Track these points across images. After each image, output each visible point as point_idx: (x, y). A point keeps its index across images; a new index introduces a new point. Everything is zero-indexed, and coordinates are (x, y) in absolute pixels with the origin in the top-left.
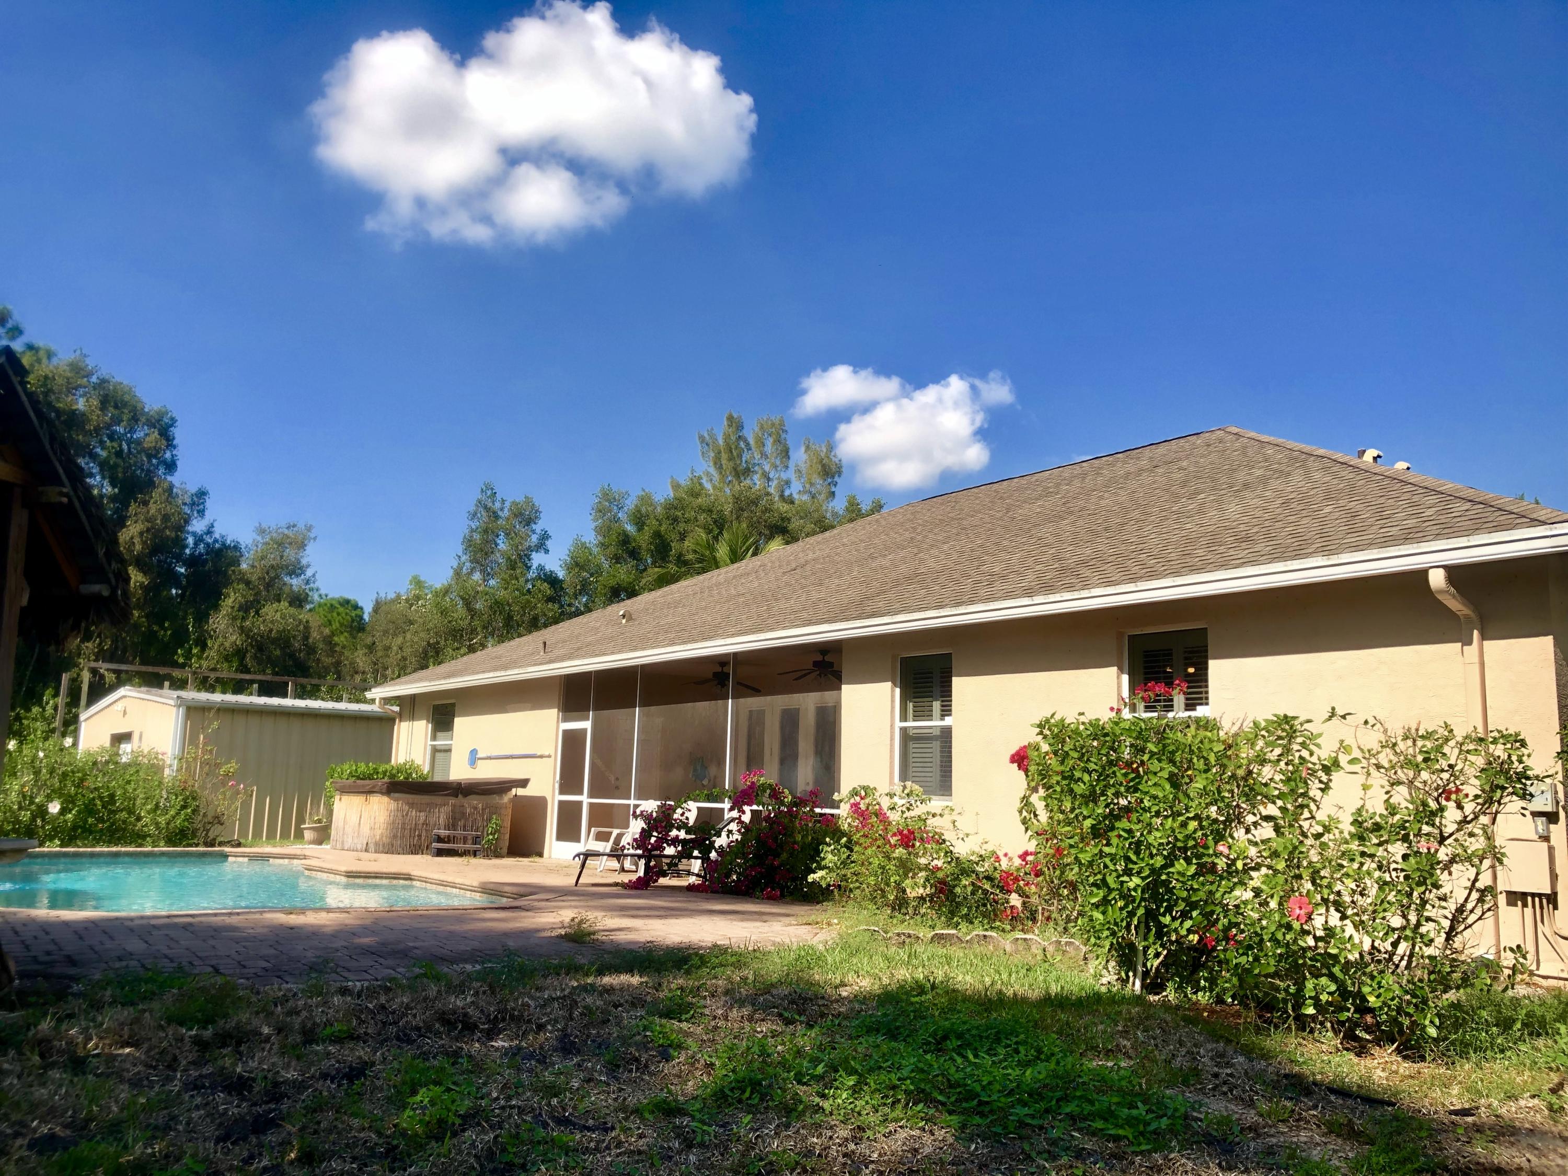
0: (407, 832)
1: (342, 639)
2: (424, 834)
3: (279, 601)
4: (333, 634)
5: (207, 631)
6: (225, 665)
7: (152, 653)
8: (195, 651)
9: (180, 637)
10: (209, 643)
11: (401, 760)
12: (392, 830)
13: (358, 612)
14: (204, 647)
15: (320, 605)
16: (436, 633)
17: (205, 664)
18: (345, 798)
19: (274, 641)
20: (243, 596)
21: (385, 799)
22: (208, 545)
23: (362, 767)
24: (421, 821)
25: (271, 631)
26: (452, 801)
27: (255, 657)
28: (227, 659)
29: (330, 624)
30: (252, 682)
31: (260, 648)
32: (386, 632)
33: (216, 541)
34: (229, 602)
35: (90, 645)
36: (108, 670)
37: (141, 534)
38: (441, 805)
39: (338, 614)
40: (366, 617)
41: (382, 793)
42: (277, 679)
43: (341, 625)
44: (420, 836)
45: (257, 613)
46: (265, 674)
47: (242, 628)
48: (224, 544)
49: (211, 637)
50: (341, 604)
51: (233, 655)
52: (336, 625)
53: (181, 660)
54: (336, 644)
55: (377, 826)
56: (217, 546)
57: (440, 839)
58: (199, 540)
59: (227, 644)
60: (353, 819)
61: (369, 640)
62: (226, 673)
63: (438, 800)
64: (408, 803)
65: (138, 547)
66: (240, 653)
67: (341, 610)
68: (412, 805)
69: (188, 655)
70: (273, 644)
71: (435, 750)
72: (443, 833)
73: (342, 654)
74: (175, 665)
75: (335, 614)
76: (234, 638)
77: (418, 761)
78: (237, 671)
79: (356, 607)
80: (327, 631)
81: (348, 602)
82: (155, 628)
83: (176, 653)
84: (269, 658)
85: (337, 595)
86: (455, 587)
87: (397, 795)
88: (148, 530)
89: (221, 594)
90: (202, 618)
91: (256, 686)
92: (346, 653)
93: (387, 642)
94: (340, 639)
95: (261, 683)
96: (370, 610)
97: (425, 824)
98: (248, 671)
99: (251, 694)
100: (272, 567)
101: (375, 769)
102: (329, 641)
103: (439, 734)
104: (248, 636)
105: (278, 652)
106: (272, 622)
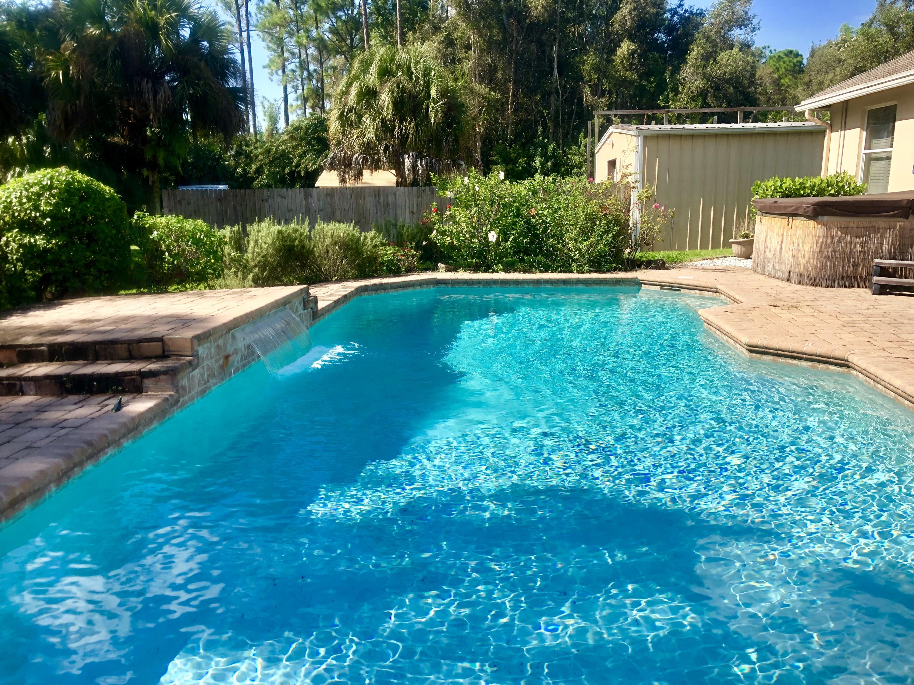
0: (839, 262)
1: (787, 80)
2: (861, 262)
3: (732, 49)
4: (780, 78)
5: (679, 80)
6: (693, 104)
7: (644, 102)
8: (670, 96)
9: (661, 87)
10: (680, 88)
11: (832, 172)
12: (819, 259)
13: (799, 59)
14: (676, 92)
15: (771, 58)
16: (863, 58)
17: (678, 104)
18: (765, 218)
19: (728, 81)
20: (704, 49)
21: (812, 223)
22: (681, 15)
23: (788, 183)
24: (858, 248)
25: (725, 73)
26: (900, 223)
27: (714, 96)
28: (693, 99)
29: (778, 71)
30: (713, 114)
31: (718, 88)
32: (819, 71)
33: (686, 11)
34: (694, 54)
35: (603, 100)
36: (616, 116)
37: (630, 12)
38: (885, 229)
39: (784, 62)
40: (805, 62)
41: (808, 217)
42: (729, 110)
43: (786, 70)
44: (855, 266)
45: (714, 60)
46: (721, 106)
47: (704, 74)
48: (691, 12)
49: (682, 84)
50: (786, 55)
51: (698, 96)
52: (782, 71)
53: (662, 104)
54: (783, 85)
55: (801, 254)
56: (687, 15)
57: (883, 271)
58: (674, 12)
59: (693, 88)
60: (774, 244)
61: (807, 79)
62: (694, 109)
63: (881, 222)
64: (841, 228)
65: (629, 23)
66: (702, 94)
67: (786, 59)
68: (845, 230)
69: (666, 100)
70: (727, 83)
71: (869, 159)
72: (887, 262)
73: (786, 91)
74: (659, 107)
75: (781, 63)
76: (699, 83)
77: (851, 172)
78: (701, 107)
79: (797, 55)
80: (776, 76)
81: (791, 52)
82: (645, 83)
83: (659, 99)
84: (725, 94)
85: (782, 50)
86: (879, 17)
87: (826, 218)
88: (635, 9)
89: (687, 49)
90: (676, 70)
91: (715, 118)
92: (791, 91)
93: (820, 78)
94: (785, 81)
95: (718, 114)
96: (808, 56)
97: (863, 251)
98: (709, 107)
99: (712, 123)
100: (726, 21)
101: (801, 184)
102: (777, 83)
103: (875, 142)
104: (708, 80)
105: (731, 90)
106: (726, 66)
